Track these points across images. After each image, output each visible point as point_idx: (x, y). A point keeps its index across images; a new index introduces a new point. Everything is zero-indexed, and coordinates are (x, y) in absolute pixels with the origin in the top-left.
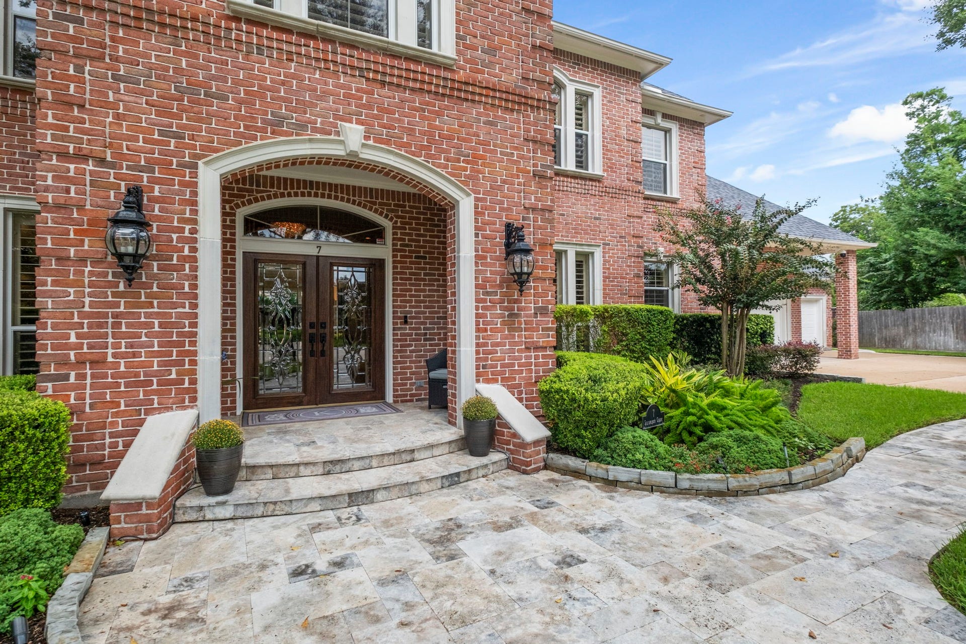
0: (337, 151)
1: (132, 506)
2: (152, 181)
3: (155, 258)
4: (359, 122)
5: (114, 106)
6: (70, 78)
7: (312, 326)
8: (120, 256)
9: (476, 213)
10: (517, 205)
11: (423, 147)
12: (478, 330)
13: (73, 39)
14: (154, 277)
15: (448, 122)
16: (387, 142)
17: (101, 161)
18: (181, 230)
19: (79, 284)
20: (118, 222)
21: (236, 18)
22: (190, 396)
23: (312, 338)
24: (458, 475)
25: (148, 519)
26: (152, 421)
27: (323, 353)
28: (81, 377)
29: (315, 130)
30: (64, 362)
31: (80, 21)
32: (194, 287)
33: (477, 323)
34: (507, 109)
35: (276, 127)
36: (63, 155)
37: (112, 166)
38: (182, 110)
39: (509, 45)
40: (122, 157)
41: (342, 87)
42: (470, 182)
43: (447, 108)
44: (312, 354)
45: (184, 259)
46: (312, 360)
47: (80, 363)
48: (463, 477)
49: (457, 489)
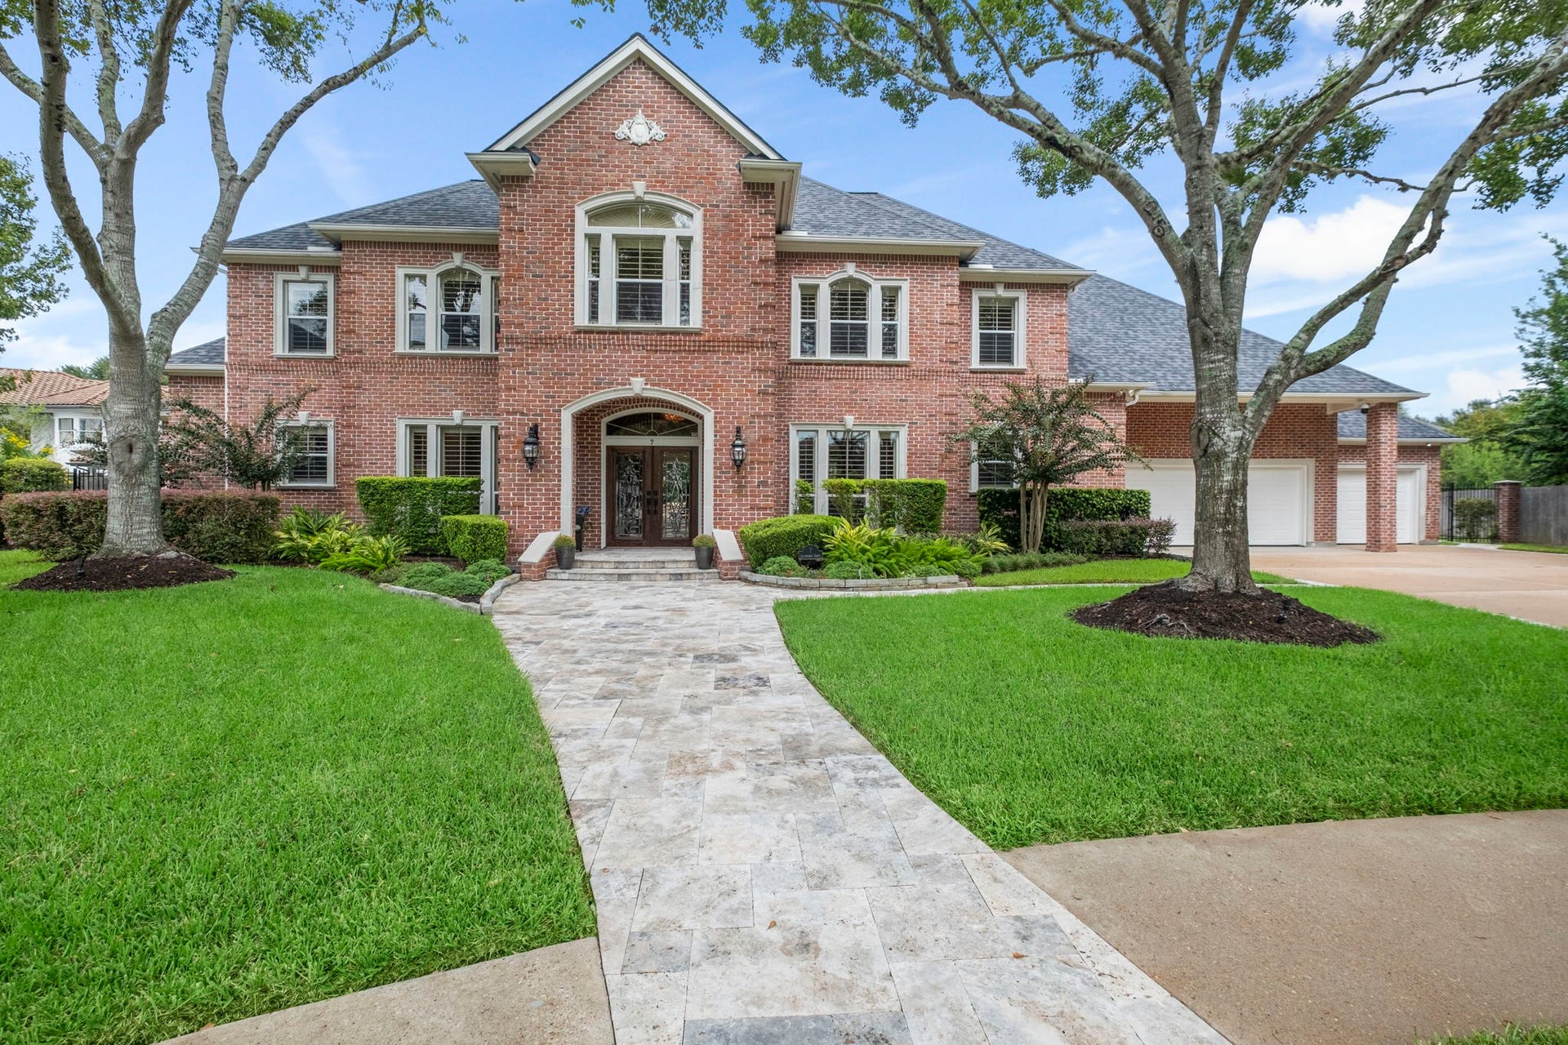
0: (630, 394)
1: (529, 566)
2: (543, 420)
3: (542, 457)
4: (642, 376)
5: (527, 387)
6: (510, 377)
7: (649, 493)
8: (527, 458)
9: (715, 422)
10: (745, 414)
11: (680, 385)
12: (715, 495)
13: (512, 359)
14: (542, 466)
15: (697, 366)
16: (658, 385)
17: (522, 414)
18: (554, 443)
19: (513, 470)
20: (527, 443)
21: (579, 332)
22: (557, 525)
23: (649, 502)
24: (681, 574)
25: (534, 572)
26: (541, 535)
27: (656, 512)
28: (515, 513)
29: (618, 384)
30: (508, 506)
31: (514, 350)
32: (559, 471)
33: (715, 492)
34: (738, 352)
35: (598, 385)
36: (508, 413)
37: (526, 415)
38: (555, 383)
39: (741, 308)
40: (530, 410)
41: (633, 357)
42: (713, 402)
43: (697, 358)
44: (649, 512)
45: (555, 457)
46: (648, 516)
47: (514, 506)
48: (684, 577)
49: (678, 583)
